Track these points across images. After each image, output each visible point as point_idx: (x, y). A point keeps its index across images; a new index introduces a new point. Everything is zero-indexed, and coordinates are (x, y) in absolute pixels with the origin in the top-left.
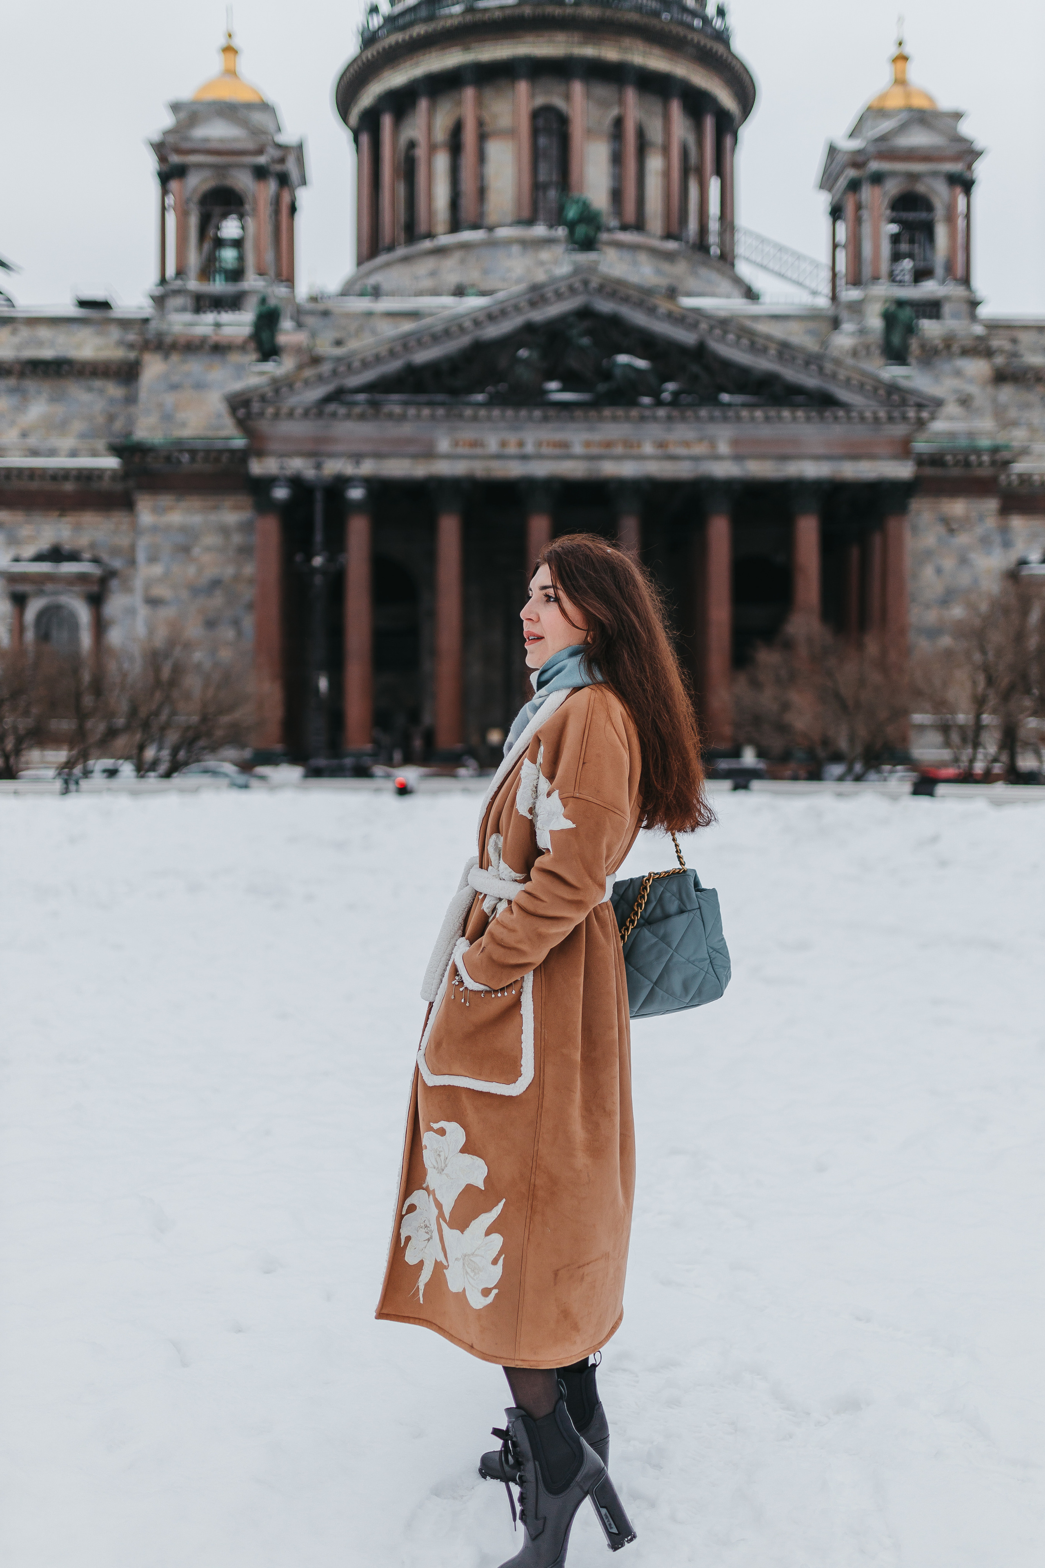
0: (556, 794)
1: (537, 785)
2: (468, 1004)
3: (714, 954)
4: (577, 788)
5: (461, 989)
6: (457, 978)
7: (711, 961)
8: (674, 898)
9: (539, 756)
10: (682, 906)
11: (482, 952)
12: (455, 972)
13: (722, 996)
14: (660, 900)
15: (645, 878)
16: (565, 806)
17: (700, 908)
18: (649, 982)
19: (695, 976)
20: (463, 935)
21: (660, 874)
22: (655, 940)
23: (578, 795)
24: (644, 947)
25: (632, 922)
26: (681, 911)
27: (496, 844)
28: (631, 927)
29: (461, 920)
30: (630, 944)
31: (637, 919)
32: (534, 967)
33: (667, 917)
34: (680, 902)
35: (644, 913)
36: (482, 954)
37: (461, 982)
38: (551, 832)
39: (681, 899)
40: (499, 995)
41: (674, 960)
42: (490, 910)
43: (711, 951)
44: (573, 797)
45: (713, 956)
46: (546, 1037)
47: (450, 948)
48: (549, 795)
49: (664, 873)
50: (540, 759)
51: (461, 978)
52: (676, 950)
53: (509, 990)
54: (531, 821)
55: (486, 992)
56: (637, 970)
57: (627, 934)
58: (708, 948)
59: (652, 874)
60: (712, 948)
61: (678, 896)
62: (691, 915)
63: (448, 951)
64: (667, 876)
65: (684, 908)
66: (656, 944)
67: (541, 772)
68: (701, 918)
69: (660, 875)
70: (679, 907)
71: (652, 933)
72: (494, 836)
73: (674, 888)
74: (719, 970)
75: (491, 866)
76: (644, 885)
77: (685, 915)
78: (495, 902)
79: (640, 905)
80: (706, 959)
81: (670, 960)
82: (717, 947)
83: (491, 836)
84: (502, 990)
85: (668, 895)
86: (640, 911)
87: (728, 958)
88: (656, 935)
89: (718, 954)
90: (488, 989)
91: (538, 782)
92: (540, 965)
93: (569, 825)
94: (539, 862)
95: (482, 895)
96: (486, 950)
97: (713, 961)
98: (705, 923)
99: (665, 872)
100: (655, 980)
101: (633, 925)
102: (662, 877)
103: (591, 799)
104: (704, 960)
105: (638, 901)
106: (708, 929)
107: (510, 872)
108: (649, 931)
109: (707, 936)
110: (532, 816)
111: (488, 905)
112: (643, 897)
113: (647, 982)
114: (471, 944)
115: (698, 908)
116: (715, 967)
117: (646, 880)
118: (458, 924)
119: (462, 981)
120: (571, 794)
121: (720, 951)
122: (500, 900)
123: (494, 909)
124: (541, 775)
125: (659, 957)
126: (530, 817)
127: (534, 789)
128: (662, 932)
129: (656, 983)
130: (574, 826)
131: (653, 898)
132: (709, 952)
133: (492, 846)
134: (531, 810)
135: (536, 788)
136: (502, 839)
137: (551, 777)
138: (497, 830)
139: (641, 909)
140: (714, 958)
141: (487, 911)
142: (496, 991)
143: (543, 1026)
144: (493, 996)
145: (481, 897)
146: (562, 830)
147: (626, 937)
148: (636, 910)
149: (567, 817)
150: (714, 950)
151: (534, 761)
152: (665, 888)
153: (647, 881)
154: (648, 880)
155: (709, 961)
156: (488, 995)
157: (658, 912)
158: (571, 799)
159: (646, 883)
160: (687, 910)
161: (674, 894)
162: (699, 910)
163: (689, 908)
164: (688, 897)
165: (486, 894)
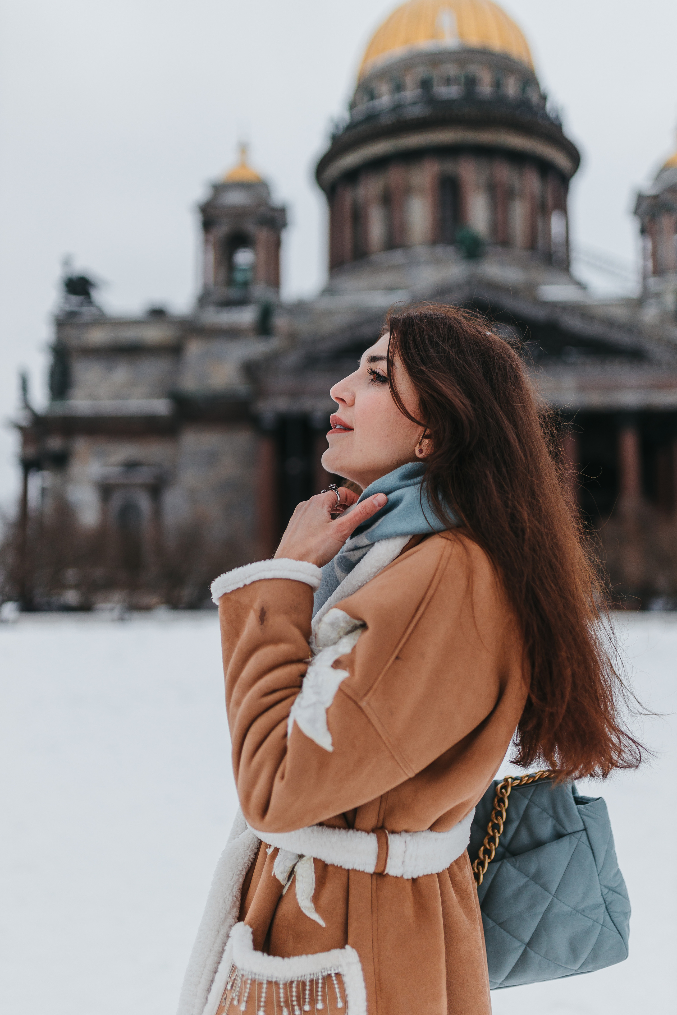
3: (610, 897)
7: (606, 907)
8: (545, 815)
10: (559, 827)
13: (626, 958)
14: (525, 819)
15: (499, 786)
17: (585, 829)
18: (519, 944)
19: (587, 933)
20: (241, 917)
21: (521, 779)
22: (523, 880)
24: (509, 891)
25: (487, 852)
26: (559, 836)
28: (487, 861)
29: (236, 891)
30: (486, 887)
31: (496, 849)
33: (537, 844)
34: (554, 821)
35: (502, 838)
39: (556, 817)
41: (555, 910)
42: (285, 875)
43: (605, 891)
45: (609, 899)
47: (219, 942)
49: (526, 778)
52: (556, 895)
56: (500, 925)
57: (483, 871)
58: (602, 887)
59: (510, 780)
60: (607, 887)
61: (551, 811)
62: (574, 839)
63: (217, 948)
64: (532, 782)
65: (561, 830)
66: (525, 886)
68: (588, 844)
69: (521, 781)
70: (554, 827)
71: (519, 869)
73: (545, 800)
74: (618, 919)
76: (499, 796)
77: (565, 841)
79: (496, 827)
80: (599, 905)
81: (548, 910)
82: (613, 885)
85: (535, 811)
86: (498, 835)
87: (626, 898)
88: (525, 873)
89: (615, 894)
95: (272, 849)
97: (609, 907)
98: (596, 852)
99: (527, 776)
100: (527, 940)
101: (489, 858)
102: (525, 784)
104: (598, 906)
105: (492, 821)
106: (601, 860)
108: (514, 867)
109: (599, 871)
111: (281, 869)
112: (499, 814)
113: (517, 944)
115: (583, 830)
116: (614, 915)
117: (502, 787)
118: (230, 898)
121: (617, 890)
122: (302, 857)
125: (531, 906)
128: (532, 869)
129: (529, 944)
131: (513, 815)
132: (604, 894)
139: (499, 832)
140: (610, 903)
141: (282, 877)
145: (269, 852)
147: (482, 877)
148: (491, 833)
150: (610, 889)
152: (530, 800)
153: (503, 791)
154: (505, 787)
155: (604, 906)
157: (524, 837)
159: (502, 793)
160: (566, 833)
161: (544, 810)
162: (584, 832)
163: (570, 830)
164: (568, 812)
165: (278, 849)
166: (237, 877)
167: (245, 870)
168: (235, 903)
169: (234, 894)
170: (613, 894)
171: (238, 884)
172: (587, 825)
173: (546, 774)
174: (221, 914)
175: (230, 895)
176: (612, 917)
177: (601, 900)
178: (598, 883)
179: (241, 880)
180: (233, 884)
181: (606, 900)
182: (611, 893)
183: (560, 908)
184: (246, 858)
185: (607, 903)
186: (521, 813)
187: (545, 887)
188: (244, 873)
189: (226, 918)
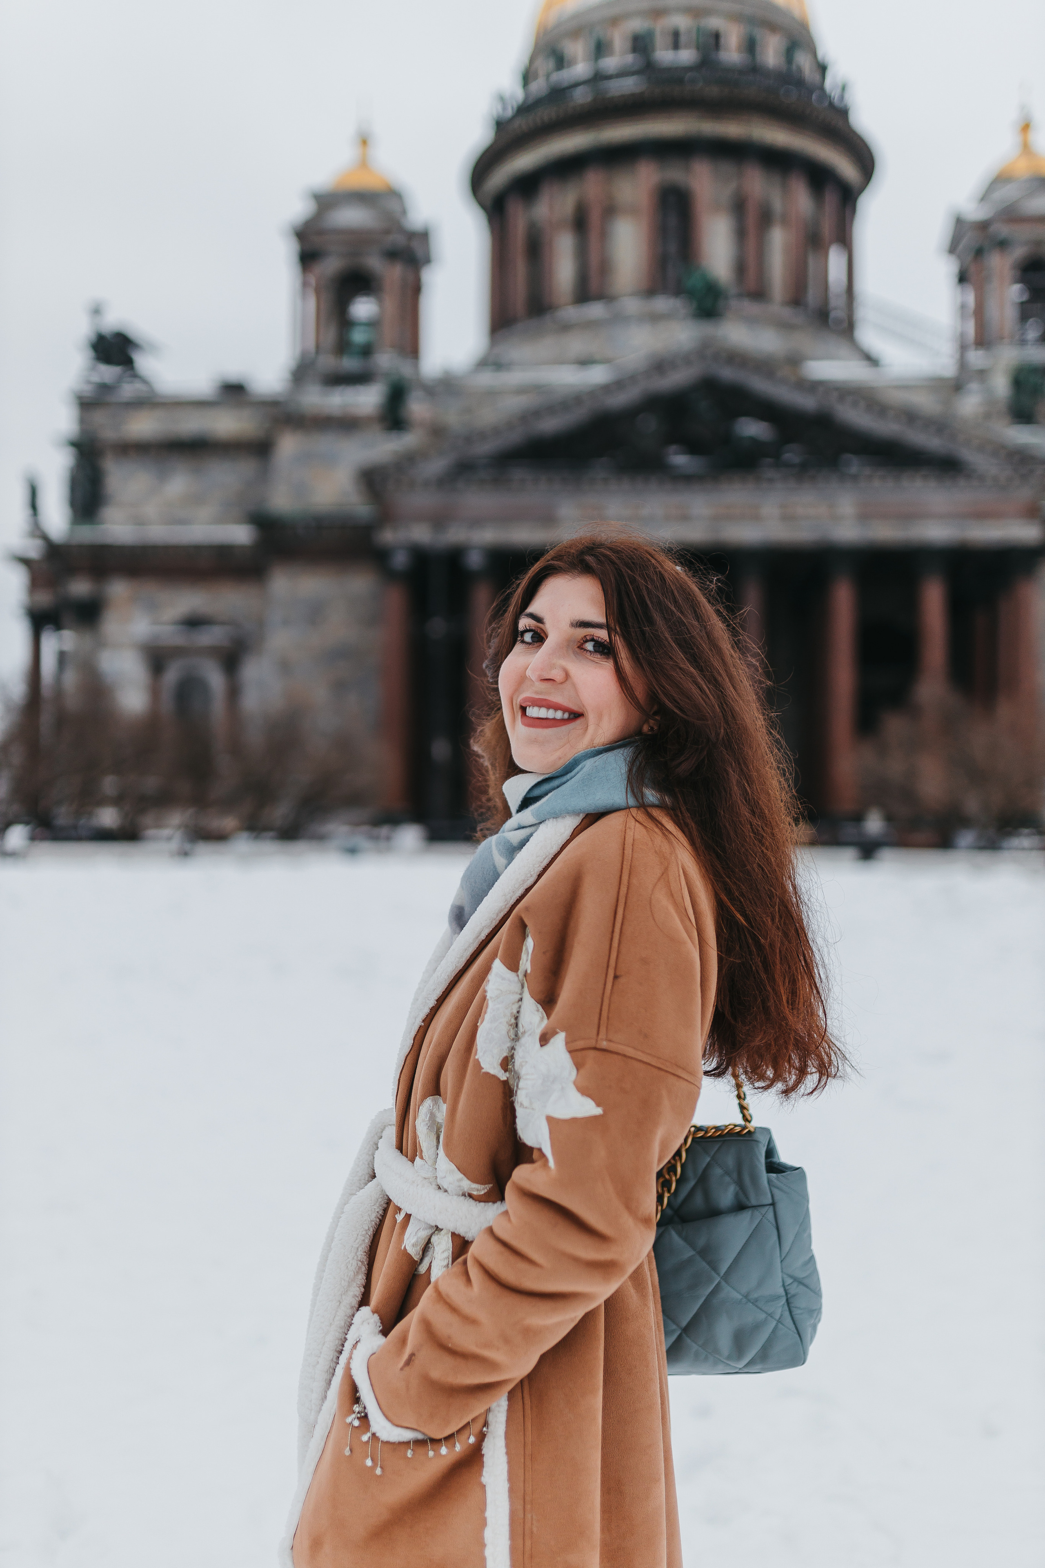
0: (559, 1041)
1: (518, 1012)
2: (378, 1471)
3: (794, 1289)
4: (603, 1030)
5: (365, 1438)
6: (356, 1408)
7: (787, 1300)
8: (727, 1179)
9: (524, 956)
10: (742, 1197)
11: (408, 1362)
12: (353, 1395)
13: (803, 1364)
14: (703, 1179)
16: (578, 1066)
17: (773, 1204)
19: (758, 1326)
20: (367, 1303)
21: (706, 1130)
22: (689, 1253)
23: (604, 1044)
26: (740, 1207)
27: (432, 1116)
32: (510, 1387)
33: (713, 1213)
34: (738, 1189)
35: (673, 1199)
36: (407, 1369)
37: (364, 1418)
38: (550, 1120)
39: (740, 1183)
40: (444, 1450)
42: (419, 1249)
43: (789, 1281)
44: (595, 1049)
45: (792, 1292)
46: (535, 1529)
48: (544, 1039)
49: (713, 1130)
50: (526, 963)
51: (365, 1408)
52: (726, 1276)
53: (463, 1437)
54: (506, 1083)
55: (418, 1443)
58: (785, 1276)
60: (791, 1277)
61: (735, 1175)
62: (758, 1215)
64: (719, 1136)
65: (744, 1200)
66: (692, 1259)
67: (526, 989)
68: (774, 1223)
69: (706, 1133)
70: (736, 1195)
72: (429, 1102)
73: (729, 1161)
74: (801, 1317)
75: (422, 1158)
77: (746, 1216)
78: (430, 1232)
80: (778, 1297)
82: (800, 1275)
83: (422, 1101)
84: (449, 1438)
85: (718, 1171)
87: (818, 1294)
88: (692, 1245)
89: (801, 1287)
90: (420, 1436)
91: (520, 1007)
92: (522, 1381)
93: (588, 1108)
94: (522, 1174)
95: (403, 1214)
96: (417, 1362)
97: (791, 1300)
98: (782, 1232)
99: (715, 1128)
102: (710, 1137)
103: (630, 1052)
104: (776, 1298)
106: (786, 1246)
107: (460, 1180)
109: (783, 1257)
110: (507, 1074)
111: (413, 1240)
114: (385, 1332)
115: (770, 1205)
116: (796, 1312)
118: (355, 1263)
119: (366, 1416)
120: (592, 1043)
121: (807, 1282)
122: (438, 1229)
123: (427, 1247)
124: (527, 996)
126: (503, 1076)
127: (513, 1021)
130: (598, 1111)
132: (786, 1284)
133: (424, 1121)
134: (507, 1063)
135: (516, 1018)
136: (444, 1107)
137: (548, 1001)
138: (435, 1089)
140: (794, 1296)
141: (414, 1252)
142: (435, 1442)
143: (528, 1507)
144: (431, 1453)
145: (400, 1218)
146: (574, 1120)
149: (584, 1091)
150: (795, 1279)
151: (513, 965)
152: (713, 1158)
155: (784, 1299)
156: (420, 1450)
157: (698, 1201)
158: (592, 1053)
160: (750, 1205)
161: (727, 1173)
162: (772, 1207)
163: (754, 1202)
164: (755, 1179)
165: (410, 1215)
166: (363, 1238)
167: (372, 1230)
168: (360, 1268)
169: (359, 1259)
170: (797, 1286)
171: (363, 1246)
172: (776, 1198)
173: (738, 1129)
174: (343, 1282)
175: (353, 1258)
176: (793, 1313)
177: (781, 1291)
178: (780, 1271)
179: (367, 1241)
180: (357, 1246)
181: (788, 1291)
182: (795, 1284)
183: (730, 1293)
184: (373, 1216)
185: (789, 1296)
186: (700, 1171)
187: (714, 1266)
188: (371, 1233)
189: (349, 1286)
